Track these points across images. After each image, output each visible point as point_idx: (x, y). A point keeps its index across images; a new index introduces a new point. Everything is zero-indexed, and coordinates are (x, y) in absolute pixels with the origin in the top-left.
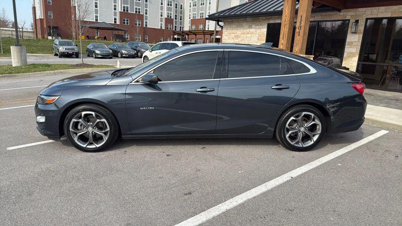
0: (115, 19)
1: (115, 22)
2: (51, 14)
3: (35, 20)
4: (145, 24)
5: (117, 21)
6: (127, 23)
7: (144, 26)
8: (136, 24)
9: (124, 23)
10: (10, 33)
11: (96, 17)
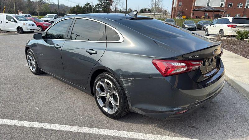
0: (222, 4)
1: (221, 6)
2: (181, 4)
3: (173, 8)
4: (246, 6)
5: (223, 5)
6: (231, 6)
7: (246, 8)
8: (238, 6)
9: (229, 6)
10: (160, 16)
11: (208, 3)
